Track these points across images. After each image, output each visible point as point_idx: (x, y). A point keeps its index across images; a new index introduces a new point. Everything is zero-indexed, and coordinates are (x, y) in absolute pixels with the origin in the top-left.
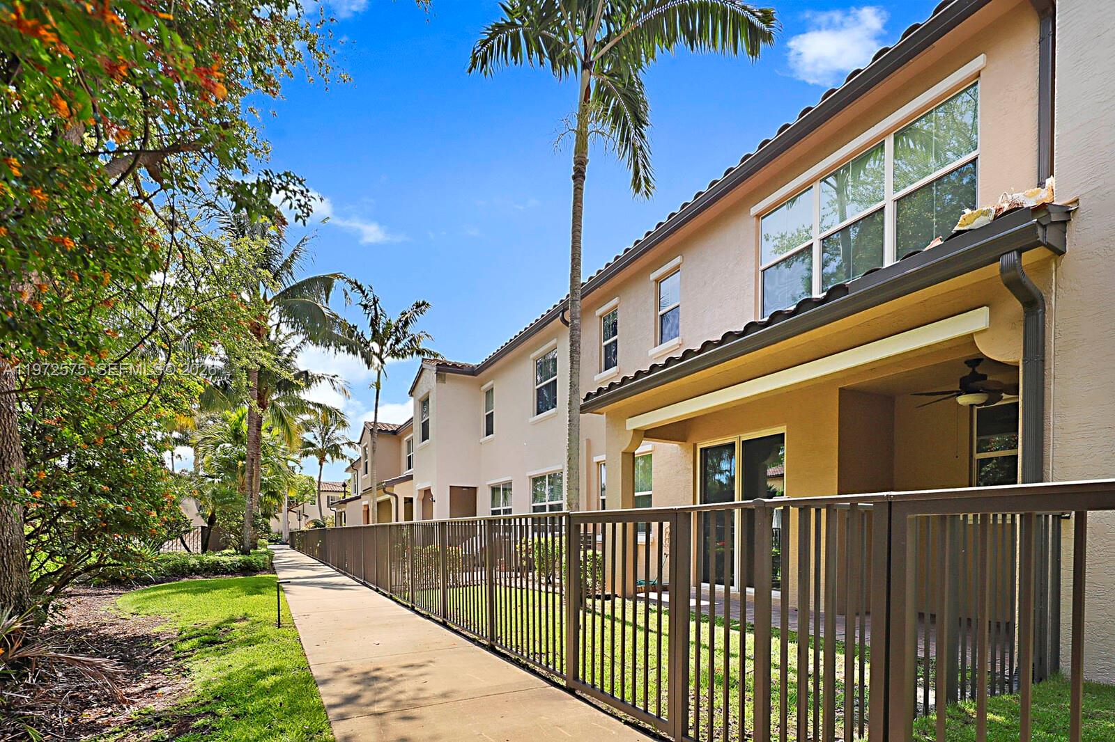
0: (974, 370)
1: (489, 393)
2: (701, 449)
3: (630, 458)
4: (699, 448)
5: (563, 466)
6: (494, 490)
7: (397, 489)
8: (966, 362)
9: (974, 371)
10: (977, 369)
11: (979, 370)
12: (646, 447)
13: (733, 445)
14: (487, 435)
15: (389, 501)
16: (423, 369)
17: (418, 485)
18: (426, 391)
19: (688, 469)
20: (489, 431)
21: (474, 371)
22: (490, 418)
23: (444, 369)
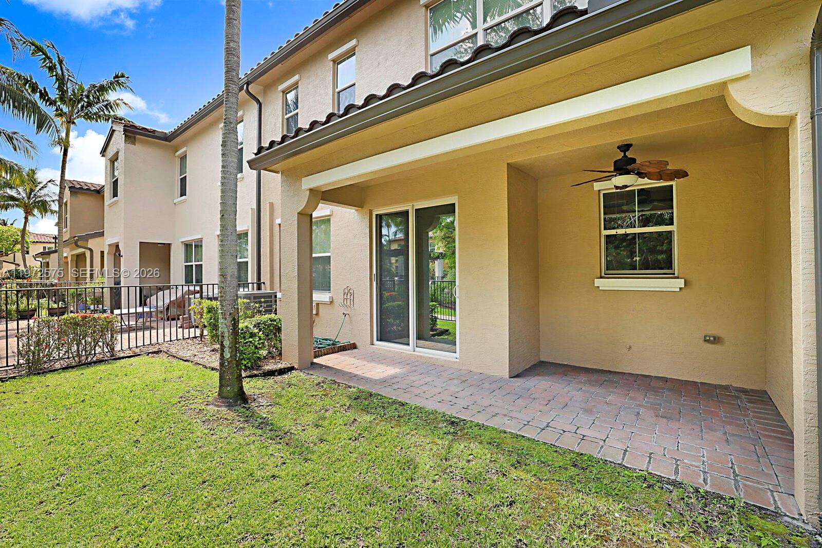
0: (625, 154)
1: (183, 158)
2: (377, 215)
3: (306, 219)
4: (374, 214)
5: (248, 226)
6: (188, 246)
7: (91, 243)
8: (618, 147)
9: (625, 156)
10: (627, 154)
11: (629, 154)
12: (322, 210)
13: (407, 212)
14: (181, 196)
15: (84, 254)
16: (114, 131)
17: (109, 239)
18: (115, 150)
19: (365, 234)
20: (183, 193)
21: (167, 138)
22: (183, 181)
23: (132, 132)
